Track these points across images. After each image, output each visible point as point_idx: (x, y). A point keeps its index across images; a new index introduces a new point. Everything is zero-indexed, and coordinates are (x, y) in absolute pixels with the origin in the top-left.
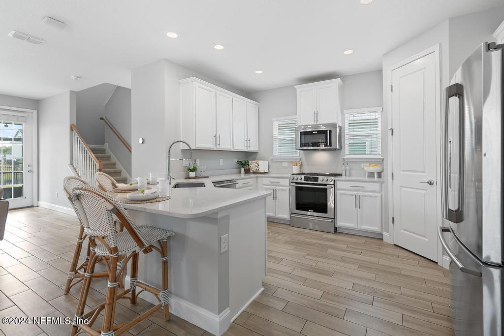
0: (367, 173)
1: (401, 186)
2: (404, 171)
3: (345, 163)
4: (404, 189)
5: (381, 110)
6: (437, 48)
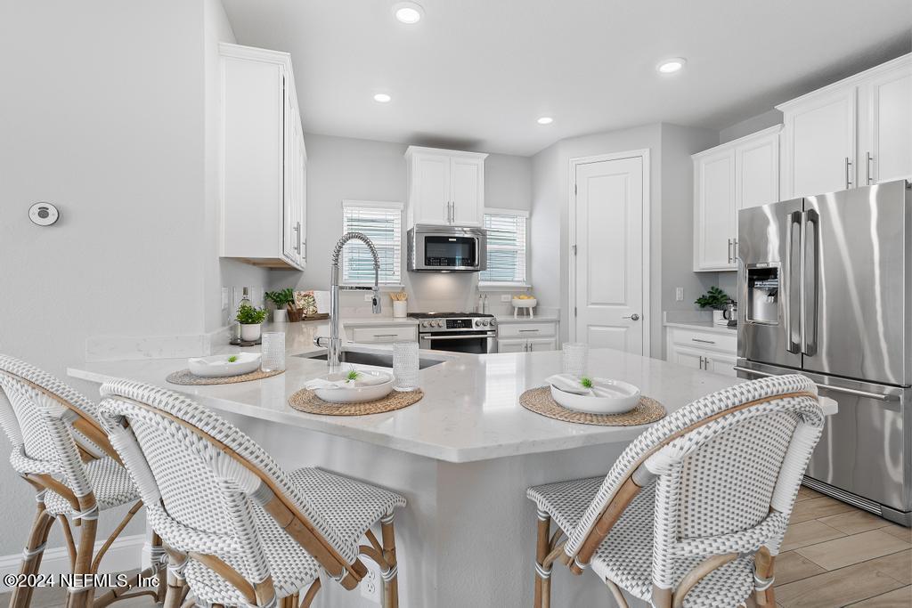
0: (516, 309)
1: (588, 326)
2: (593, 304)
3: (483, 293)
4: (593, 328)
5: (528, 216)
6: (646, 153)
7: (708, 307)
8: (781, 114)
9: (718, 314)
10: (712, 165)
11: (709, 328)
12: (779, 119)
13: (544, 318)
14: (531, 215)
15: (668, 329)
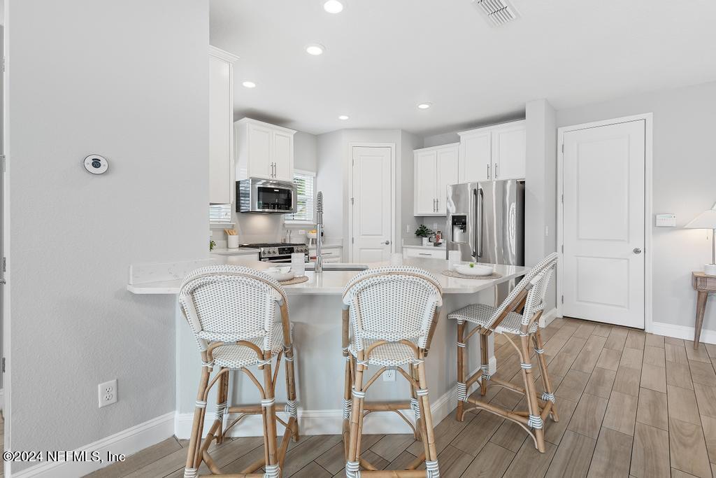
1: (361, 249)
2: (363, 235)
3: (289, 229)
4: (363, 250)
5: (315, 176)
6: (393, 146)
7: (420, 236)
8: (459, 137)
9: (425, 240)
10: (424, 157)
11: (420, 247)
12: (458, 140)
13: (331, 245)
14: (317, 175)
15: (404, 249)
